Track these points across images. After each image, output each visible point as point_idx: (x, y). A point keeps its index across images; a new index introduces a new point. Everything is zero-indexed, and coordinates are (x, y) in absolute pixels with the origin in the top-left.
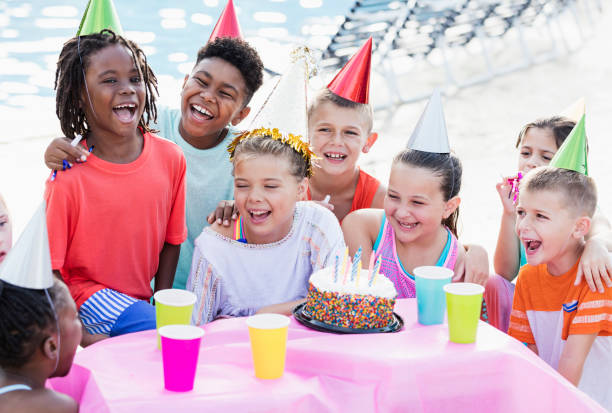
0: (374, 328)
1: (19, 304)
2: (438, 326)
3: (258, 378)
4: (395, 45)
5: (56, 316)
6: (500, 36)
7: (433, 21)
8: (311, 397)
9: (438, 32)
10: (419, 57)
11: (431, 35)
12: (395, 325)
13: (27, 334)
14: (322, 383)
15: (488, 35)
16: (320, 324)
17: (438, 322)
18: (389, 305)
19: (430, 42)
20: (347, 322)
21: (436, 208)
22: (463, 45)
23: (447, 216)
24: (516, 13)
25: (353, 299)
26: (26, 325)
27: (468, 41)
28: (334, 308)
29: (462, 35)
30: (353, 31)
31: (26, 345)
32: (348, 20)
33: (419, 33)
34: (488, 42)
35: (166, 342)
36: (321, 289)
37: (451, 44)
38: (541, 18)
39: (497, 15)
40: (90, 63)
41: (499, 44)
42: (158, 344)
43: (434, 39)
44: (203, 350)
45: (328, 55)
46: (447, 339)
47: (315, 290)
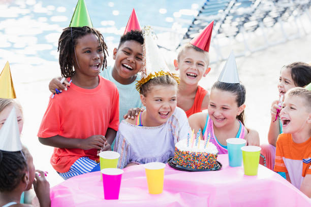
0: (207, 168)
2: (239, 167)
3: (151, 194)
4: (219, 32)
6: (272, 27)
7: (238, 20)
8: (177, 203)
9: (241, 25)
10: (232, 37)
11: (237, 26)
12: (217, 167)
14: (182, 196)
15: (265, 26)
16: (180, 167)
17: (238, 165)
18: (214, 157)
19: (237, 30)
20: (194, 166)
21: (234, 111)
22: (253, 31)
23: (239, 114)
24: (279, 15)
25: (196, 155)
27: (256, 29)
28: (187, 159)
29: (253, 26)
30: (198, 25)
31: (15, 180)
32: (195, 20)
33: (231, 26)
34: (265, 30)
35: (105, 176)
36: (181, 150)
37: (247, 31)
38: (292, 18)
39: (270, 16)
40: (77, 43)
41: (271, 31)
42: (101, 178)
43: (239, 28)
44: (123, 181)
45: (186, 37)
46: (243, 173)
47: (178, 151)
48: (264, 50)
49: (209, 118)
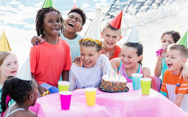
0: (120, 91)
1: (23, 85)
3: (88, 106)
4: (126, 12)
5: (33, 89)
6: (157, 8)
7: (137, 5)
8: (103, 111)
9: (139, 8)
10: (133, 15)
11: (137, 9)
12: (126, 90)
13: (25, 93)
14: (106, 107)
15: (153, 8)
16: (105, 90)
17: (138, 89)
18: (125, 84)
19: (137, 10)
20: (113, 89)
21: (135, 59)
22: (146, 11)
24: (161, 2)
25: (114, 83)
26: (25, 91)
27: (147, 10)
28: (109, 86)
29: (146, 8)
30: (114, 8)
31: (24, 96)
32: (113, 5)
33: (133, 8)
34: (153, 10)
35: (61, 96)
36: (105, 80)
37: (142, 11)
38: (168, 3)
39: (156, 3)
40: (45, 16)
41: (156, 11)
42: (59, 97)
43: (138, 10)
44: (72, 98)
45: (107, 15)
46: (141, 94)
47: (103, 81)
48: (152, 22)
49: (122, 63)
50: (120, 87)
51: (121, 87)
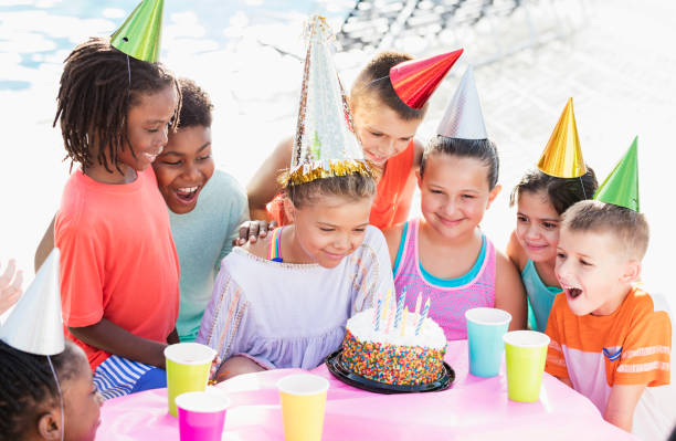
13: (18, 407)
26: (17, 397)
28: (376, 361)
31: (16, 419)
36: (361, 340)
47: (353, 339)
50: (420, 368)
51: (426, 369)
